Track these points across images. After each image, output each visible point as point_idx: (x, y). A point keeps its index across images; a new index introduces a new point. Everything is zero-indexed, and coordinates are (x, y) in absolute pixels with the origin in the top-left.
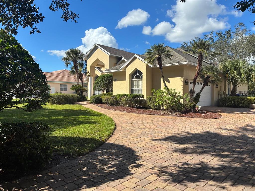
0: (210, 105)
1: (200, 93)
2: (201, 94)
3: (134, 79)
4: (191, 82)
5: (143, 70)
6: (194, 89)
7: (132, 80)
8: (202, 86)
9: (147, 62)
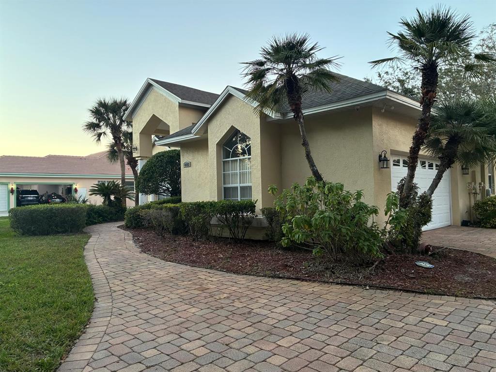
0: (448, 223)
1: (432, 193)
2: (434, 197)
3: (231, 159)
4: (394, 161)
5: (252, 129)
6: (415, 181)
7: (224, 162)
8: (434, 172)
9: (258, 104)
